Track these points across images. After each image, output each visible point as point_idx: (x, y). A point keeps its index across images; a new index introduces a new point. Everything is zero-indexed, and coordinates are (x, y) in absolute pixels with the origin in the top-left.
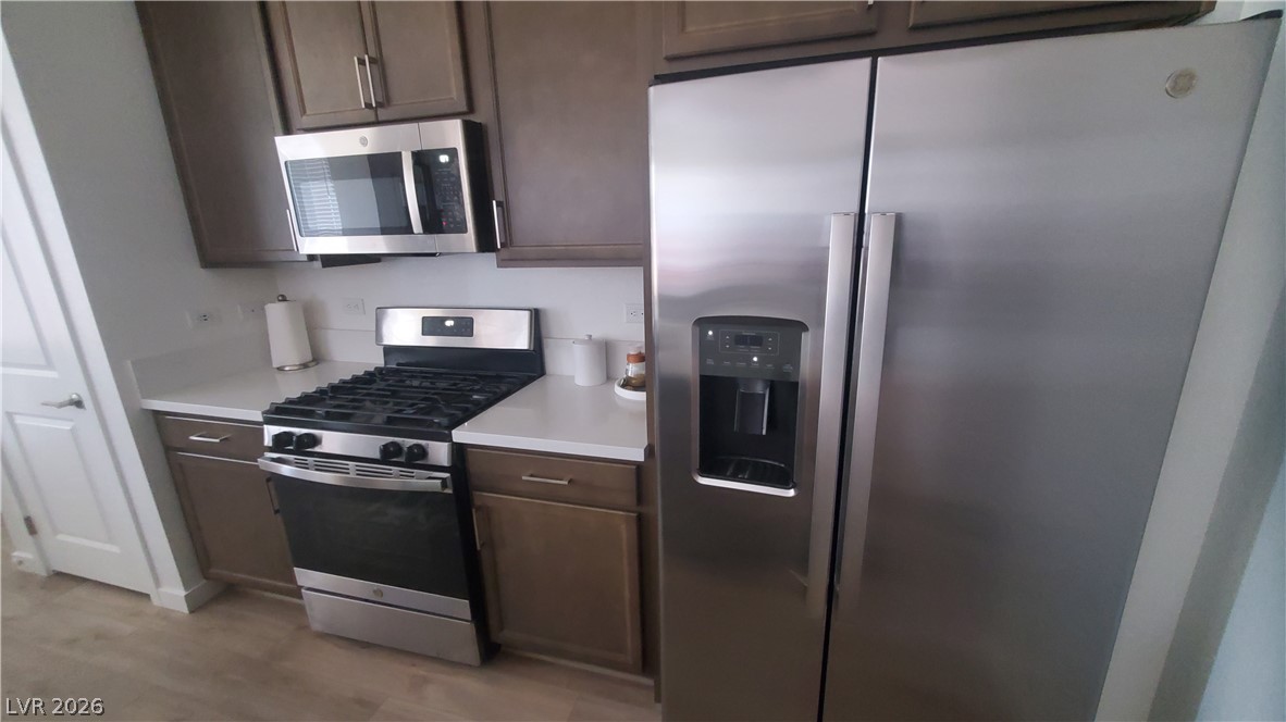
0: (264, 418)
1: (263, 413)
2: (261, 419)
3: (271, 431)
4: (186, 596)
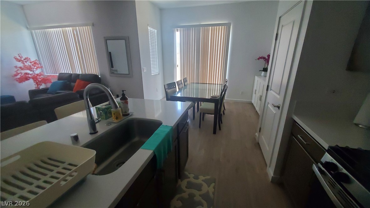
0: (328, 149)
1: (330, 147)
2: (327, 149)
3: (328, 158)
4: (272, 177)
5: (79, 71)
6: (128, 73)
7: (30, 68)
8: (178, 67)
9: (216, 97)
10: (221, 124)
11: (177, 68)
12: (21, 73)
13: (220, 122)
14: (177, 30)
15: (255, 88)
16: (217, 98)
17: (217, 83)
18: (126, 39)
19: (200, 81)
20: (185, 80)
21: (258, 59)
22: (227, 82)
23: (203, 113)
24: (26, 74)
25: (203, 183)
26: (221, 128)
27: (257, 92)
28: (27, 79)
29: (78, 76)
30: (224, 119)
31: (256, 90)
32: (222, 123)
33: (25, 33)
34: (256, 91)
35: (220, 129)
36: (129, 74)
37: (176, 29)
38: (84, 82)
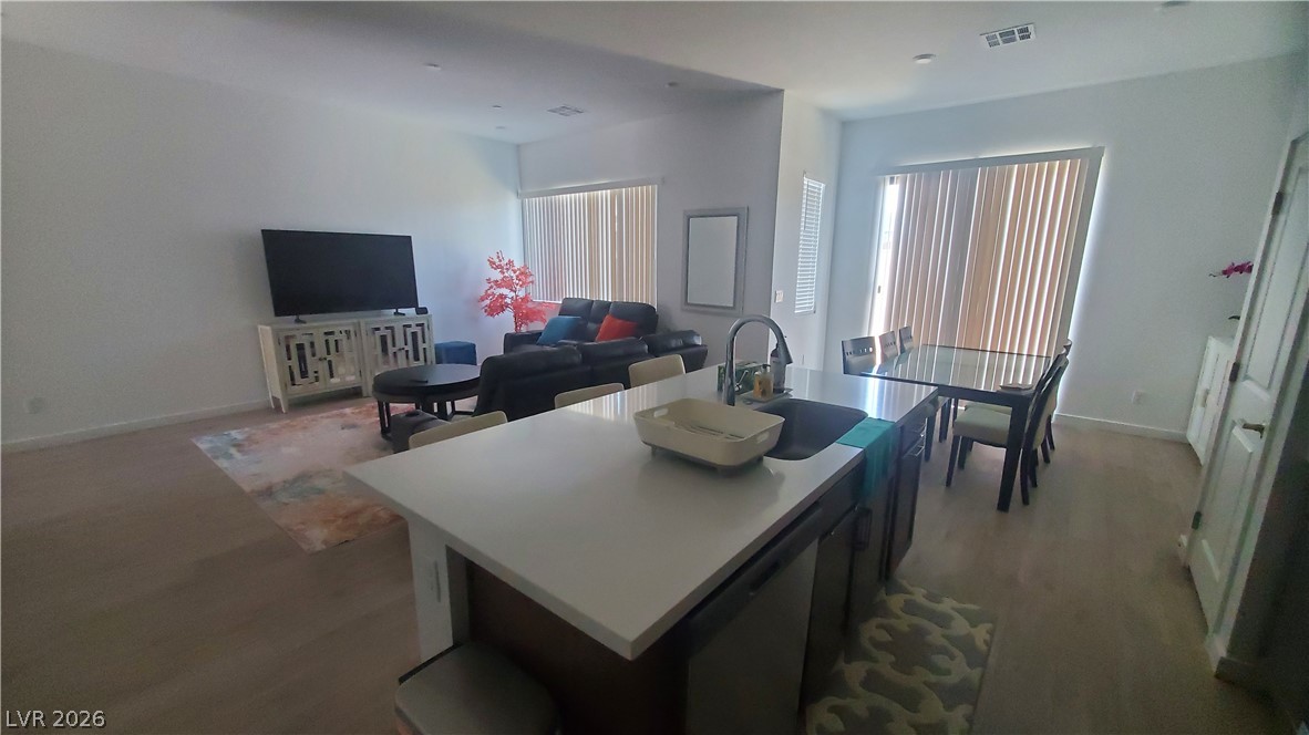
4: (1222, 659)
5: (606, 295)
6: (732, 305)
7: (508, 284)
8: (879, 291)
9: (1020, 389)
10: (1030, 490)
11: (877, 295)
12: (493, 294)
13: (1029, 482)
14: (892, 179)
15: (1203, 384)
16: (1024, 393)
17: (1025, 352)
18: (742, 216)
19: (960, 341)
20: (905, 335)
21: (1225, 272)
22: (1068, 348)
23: (966, 442)
24: (502, 297)
25: (955, 614)
26: (1031, 500)
27: (1212, 399)
28: (502, 308)
29: (605, 306)
30: (1044, 475)
31: (1207, 392)
32: (1035, 485)
33: (512, 205)
34: (1210, 396)
35: (1025, 501)
36: (733, 308)
37: (888, 177)
38: (620, 321)
